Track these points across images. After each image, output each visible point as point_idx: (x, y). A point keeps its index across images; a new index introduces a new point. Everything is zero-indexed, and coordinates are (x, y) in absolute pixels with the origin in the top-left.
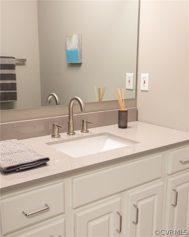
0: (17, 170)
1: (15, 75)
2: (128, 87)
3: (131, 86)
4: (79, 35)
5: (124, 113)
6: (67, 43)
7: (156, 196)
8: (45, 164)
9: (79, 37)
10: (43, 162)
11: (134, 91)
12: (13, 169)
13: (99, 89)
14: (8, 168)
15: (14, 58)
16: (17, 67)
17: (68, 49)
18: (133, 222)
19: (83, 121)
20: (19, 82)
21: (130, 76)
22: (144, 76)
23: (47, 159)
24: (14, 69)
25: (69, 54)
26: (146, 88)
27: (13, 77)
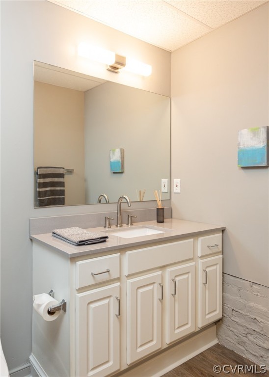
0: (86, 244)
1: (64, 182)
2: (163, 190)
3: (166, 190)
4: (121, 149)
5: (161, 210)
6: (111, 155)
7: (190, 274)
8: (105, 241)
9: (121, 151)
10: (103, 239)
11: (169, 194)
12: (83, 243)
13: (140, 191)
14: (80, 242)
15: (64, 168)
16: (65, 176)
17: (112, 160)
18: (172, 295)
19: (128, 216)
20: (67, 189)
21: (165, 181)
22: (176, 181)
23: (107, 237)
24: (64, 178)
25: (112, 164)
26: (179, 191)
27: (62, 184)
